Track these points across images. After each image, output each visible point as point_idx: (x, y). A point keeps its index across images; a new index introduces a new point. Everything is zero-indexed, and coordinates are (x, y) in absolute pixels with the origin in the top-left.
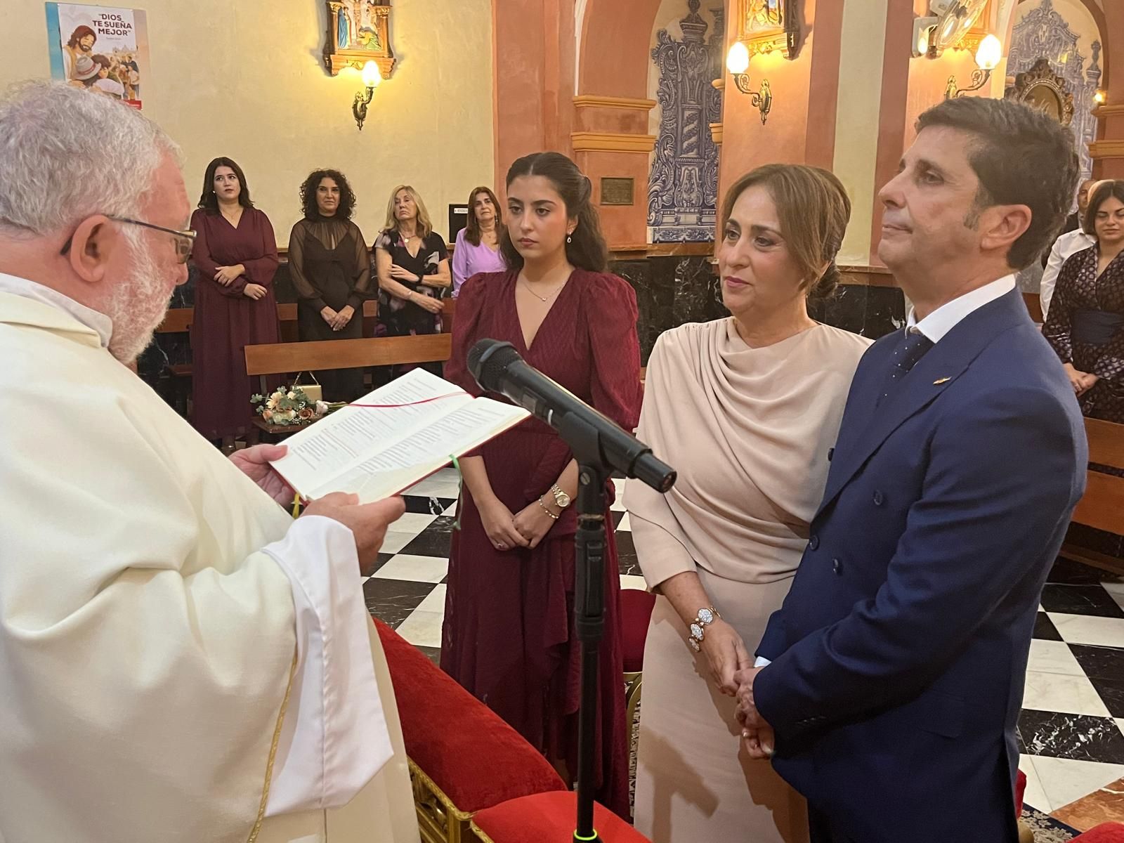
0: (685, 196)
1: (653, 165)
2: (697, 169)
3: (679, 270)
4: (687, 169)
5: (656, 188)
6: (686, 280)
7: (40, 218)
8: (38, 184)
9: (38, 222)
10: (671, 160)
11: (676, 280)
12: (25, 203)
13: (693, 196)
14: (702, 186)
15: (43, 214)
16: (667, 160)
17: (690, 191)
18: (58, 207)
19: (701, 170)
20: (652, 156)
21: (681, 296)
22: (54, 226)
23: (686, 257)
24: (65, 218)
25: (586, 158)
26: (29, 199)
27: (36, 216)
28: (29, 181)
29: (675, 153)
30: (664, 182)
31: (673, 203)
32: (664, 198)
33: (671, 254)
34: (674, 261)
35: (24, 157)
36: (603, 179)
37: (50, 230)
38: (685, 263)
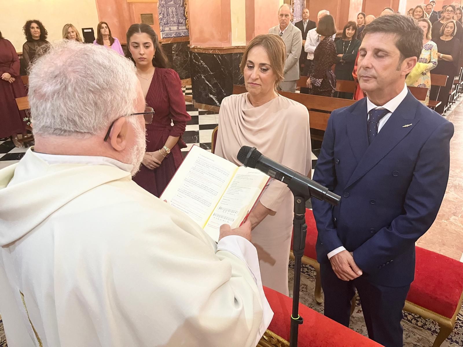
0: (172, 19)
1: (158, 8)
2: (174, 9)
3: (173, 48)
4: (171, 8)
5: (161, 17)
6: (176, 52)
7: (93, 127)
8: (90, 110)
9: (92, 129)
10: (165, 5)
11: (173, 52)
12: (84, 121)
13: (175, 19)
14: (177, 15)
15: (95, 124)
16: (163, 5)
17: (173, 17)
18: (101, 120)
19: (176, 9)
20: (158, 4)
21: (175, 58)
22: (100, 129)
23: (175, 43)
24: (105, 124)
25: (133, 7)
26: (86, 118)
27: (92, 126)
28: (84, 109)
29: (166, 2)
30: (163, 14)
31: (168, 23)
32: (164, 21)
33: (170, 42)
34: (171, 45)
35: (79, 97)
36: (141, 14)
37: (99, 132)
38: (175, 46)
